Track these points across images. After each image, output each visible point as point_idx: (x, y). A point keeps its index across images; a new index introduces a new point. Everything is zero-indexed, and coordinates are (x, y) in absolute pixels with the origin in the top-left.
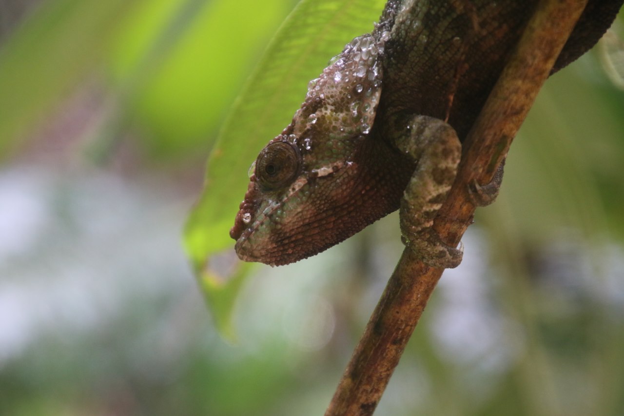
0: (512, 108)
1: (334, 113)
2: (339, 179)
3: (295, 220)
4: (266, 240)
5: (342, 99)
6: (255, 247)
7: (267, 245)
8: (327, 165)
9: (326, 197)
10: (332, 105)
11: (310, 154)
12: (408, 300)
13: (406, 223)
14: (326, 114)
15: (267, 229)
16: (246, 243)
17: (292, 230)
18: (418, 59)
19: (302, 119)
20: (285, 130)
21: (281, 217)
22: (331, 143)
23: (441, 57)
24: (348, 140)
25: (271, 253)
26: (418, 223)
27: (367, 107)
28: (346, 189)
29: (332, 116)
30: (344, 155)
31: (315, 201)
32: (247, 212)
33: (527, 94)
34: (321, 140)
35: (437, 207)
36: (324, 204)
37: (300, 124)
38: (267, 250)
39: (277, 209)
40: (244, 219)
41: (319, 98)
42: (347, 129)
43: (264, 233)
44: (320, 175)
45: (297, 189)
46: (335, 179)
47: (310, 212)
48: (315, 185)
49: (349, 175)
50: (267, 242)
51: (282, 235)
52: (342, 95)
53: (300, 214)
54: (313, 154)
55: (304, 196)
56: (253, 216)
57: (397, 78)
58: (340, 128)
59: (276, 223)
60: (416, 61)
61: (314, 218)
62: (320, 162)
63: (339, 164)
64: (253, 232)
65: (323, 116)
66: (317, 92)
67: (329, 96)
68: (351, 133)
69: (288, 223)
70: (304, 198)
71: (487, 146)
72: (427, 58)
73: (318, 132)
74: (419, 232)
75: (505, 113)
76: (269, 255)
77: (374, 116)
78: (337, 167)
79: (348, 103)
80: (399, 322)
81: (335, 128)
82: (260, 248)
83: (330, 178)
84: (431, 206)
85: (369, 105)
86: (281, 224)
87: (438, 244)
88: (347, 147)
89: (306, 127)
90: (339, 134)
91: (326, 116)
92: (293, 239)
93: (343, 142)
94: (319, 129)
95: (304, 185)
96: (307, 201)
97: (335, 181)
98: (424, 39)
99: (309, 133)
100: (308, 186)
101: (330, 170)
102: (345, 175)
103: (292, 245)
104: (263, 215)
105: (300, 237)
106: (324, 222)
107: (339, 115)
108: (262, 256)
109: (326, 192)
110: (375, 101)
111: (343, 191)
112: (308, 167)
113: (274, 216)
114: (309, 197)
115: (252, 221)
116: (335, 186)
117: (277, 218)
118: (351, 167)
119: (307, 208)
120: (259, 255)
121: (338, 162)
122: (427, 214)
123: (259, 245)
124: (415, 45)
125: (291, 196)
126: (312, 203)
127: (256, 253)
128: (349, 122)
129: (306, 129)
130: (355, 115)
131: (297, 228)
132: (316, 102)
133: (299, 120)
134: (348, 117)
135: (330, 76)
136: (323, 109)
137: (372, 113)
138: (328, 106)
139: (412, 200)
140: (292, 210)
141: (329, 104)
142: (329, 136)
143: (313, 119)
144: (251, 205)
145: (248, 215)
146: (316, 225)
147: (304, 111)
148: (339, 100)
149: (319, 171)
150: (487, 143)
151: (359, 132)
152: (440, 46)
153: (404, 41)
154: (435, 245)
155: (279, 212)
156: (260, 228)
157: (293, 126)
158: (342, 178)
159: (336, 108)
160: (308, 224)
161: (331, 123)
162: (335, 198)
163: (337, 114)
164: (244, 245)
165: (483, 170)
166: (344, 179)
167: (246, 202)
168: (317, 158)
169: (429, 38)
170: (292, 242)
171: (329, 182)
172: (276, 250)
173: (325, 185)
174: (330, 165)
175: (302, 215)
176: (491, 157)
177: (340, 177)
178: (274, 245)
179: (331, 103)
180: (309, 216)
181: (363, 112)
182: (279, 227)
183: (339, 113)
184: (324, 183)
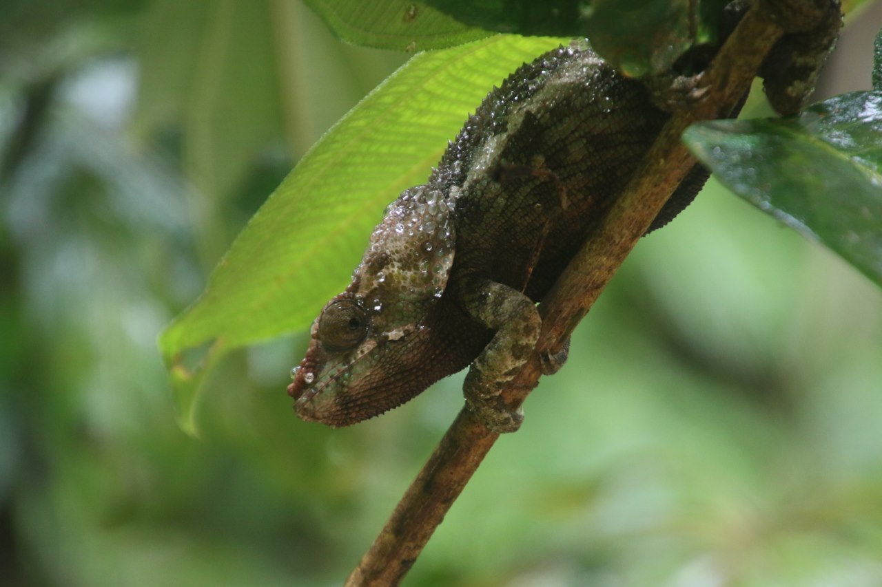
0: (593, 282)
1: (401, 271)
2: (409, 343)
3: (362, 384)
4: (331, 402)
5: (409, 256)
6: (318, 408)
7: (331, 407)
8: (397, 327)
9: (397, 361)
10: (398, 262)
11: (380, 316)
12: (464, 462)
13: (474, 391)
14: (393, 271)
15: (332, 392)
16: (309, 403)
17: (359, 393)
18: (494, 221)
19: (368, 276)
20: (349, 286)
21: (349, 380)
22: (401, 305)
23: (519, 221)
24: (418, 302)
25: (334, 416)
26: (489, 392)
27: (439, 269)
28: (417, 354)
29: (399, 274)
30: (415, 318)
31: (385, 366)
32: (309, 372)
33: (610, 270)
34: (391, 301)
35: (509, 379)
36: (393, 368)
37: (366, 281)
38: (330, 413)
39: (344, 372)
40: (306, 379)
41: (385, 253)
42: (416, 289)
43: (329, 395)
44: (390, 339)
45: (366, 352)
46: (405, 344)
47: (379, 376)
48: (385, 349)
49: (420, 340)
50: (332, 404)
51: (348, 398)
52: (408, 252)
53: (369, 378)
54: (383, 316)
55: (374, 359)
56: (316, 375)
57: (470, 239)
58: (410, 289)
59: (343, 386)
60: (492, 223)
61: (381, 382)
62: (390, 324)
63: (410, 327)
64: (317, 394)
65: (390, 274)
66: (382, 246)
67: (394, 251)
68: (421, 294)
69: (356, 386)
70: (373, 361)
71: (564, 318)
72: (503, 221)
73: (387, 292)
74: (487, 400)
75: (585, 287)
76: (331, 418)
77: (447, 279)
78: (408, 330)
79: (416, 260)
80: (452, 483)
81: (404, 287)
82: (322, 410)
83: (401, 342)
84: (505, 378)
85: (442, 267)
86: (348, 387)
87: (504, 411)
88: (419, 310)
89: (372, 285)
90: (409, 295)
91: (394, 274)
92: (359, 402)
93: (414, 304)
94: (387, 289)
95: (374, 348)
96: (376, 365)
97: (406, 345)
98: (501, 201)
99: (377, 292)
100: (377, 350)
101: (402, 334)
102: (417, 340)
103: (357, 409)
104: (329, 377)
105: (366, 401)
106: (392, 387)
107: (406, 273)
108: (324, 418)
109: (396, 356)
110: (448, 264)
111: (414, 356)
112: (377, 330)
113: (341, 379)
114: (379, 361)
115: (315, 382)
116: (406, 350)
117: (344, 382)
118: (423, 332)
119: (376, 372)
120: (321, 417)
121: (409, 325)
122: (499, 384)
123: (322, 407)
124: (492, 207)
125: (360, 358)
126: (381, 367)
127: (319, 414)
128: (418, 281)
129: (373, 287)
130: (425, 276)
131: (364, 392)
132: (382, 258)
133: (364, 276)
134: (417, 276)
135: (392, 227)
136: (390, 266)
137: (445, 276)
138: (395, 263)
139: (486, 372)
140: (360, 374)
141: (395, 261)
142: (398, 296)
143: (380, 277)
144: (313, 364)
145: (310, 374)
146: (384, 389)
147: (370, 267)
148: (405, 256)
149: (390, 334)
150: (564, 315)
151: (431, 295)
152: (520, 210)
153: (479, 201)
154: (501, 412)
155: (346, 375)
156: (325, 389)
157: (358, 283)
158: (413, 343)
159: (402, 265)
160: (376, 388)
161: (399, 282)
162: (405, 363)
163: (405, 272)
164: (305, 406)
165: (557, 340)
166: (415, 343)
167: (308, 360)
168: (387, 320)
169: (508, 201)
170: (357, 406)
171: (400, 347)
172: (339, 413)
173: (395, 349)
174: (401, 328)
175: (371, 379)
176: (566, 328)
177: (411, 341)
178: (338, 408)
179: (397, 259)
180: (377, 380)
181: (433, 273)
182: (346, 390)
183: (406, 271)
184: (394, 347)
